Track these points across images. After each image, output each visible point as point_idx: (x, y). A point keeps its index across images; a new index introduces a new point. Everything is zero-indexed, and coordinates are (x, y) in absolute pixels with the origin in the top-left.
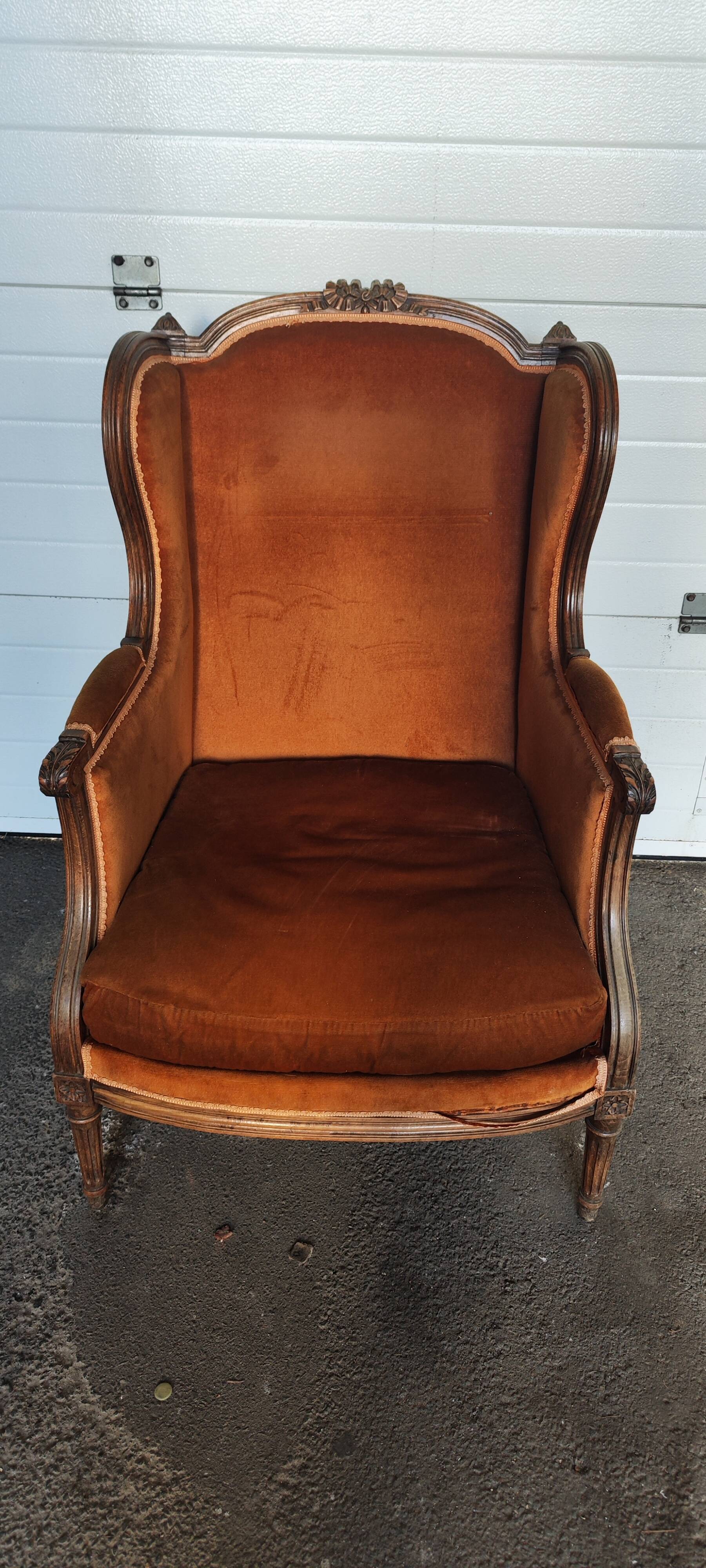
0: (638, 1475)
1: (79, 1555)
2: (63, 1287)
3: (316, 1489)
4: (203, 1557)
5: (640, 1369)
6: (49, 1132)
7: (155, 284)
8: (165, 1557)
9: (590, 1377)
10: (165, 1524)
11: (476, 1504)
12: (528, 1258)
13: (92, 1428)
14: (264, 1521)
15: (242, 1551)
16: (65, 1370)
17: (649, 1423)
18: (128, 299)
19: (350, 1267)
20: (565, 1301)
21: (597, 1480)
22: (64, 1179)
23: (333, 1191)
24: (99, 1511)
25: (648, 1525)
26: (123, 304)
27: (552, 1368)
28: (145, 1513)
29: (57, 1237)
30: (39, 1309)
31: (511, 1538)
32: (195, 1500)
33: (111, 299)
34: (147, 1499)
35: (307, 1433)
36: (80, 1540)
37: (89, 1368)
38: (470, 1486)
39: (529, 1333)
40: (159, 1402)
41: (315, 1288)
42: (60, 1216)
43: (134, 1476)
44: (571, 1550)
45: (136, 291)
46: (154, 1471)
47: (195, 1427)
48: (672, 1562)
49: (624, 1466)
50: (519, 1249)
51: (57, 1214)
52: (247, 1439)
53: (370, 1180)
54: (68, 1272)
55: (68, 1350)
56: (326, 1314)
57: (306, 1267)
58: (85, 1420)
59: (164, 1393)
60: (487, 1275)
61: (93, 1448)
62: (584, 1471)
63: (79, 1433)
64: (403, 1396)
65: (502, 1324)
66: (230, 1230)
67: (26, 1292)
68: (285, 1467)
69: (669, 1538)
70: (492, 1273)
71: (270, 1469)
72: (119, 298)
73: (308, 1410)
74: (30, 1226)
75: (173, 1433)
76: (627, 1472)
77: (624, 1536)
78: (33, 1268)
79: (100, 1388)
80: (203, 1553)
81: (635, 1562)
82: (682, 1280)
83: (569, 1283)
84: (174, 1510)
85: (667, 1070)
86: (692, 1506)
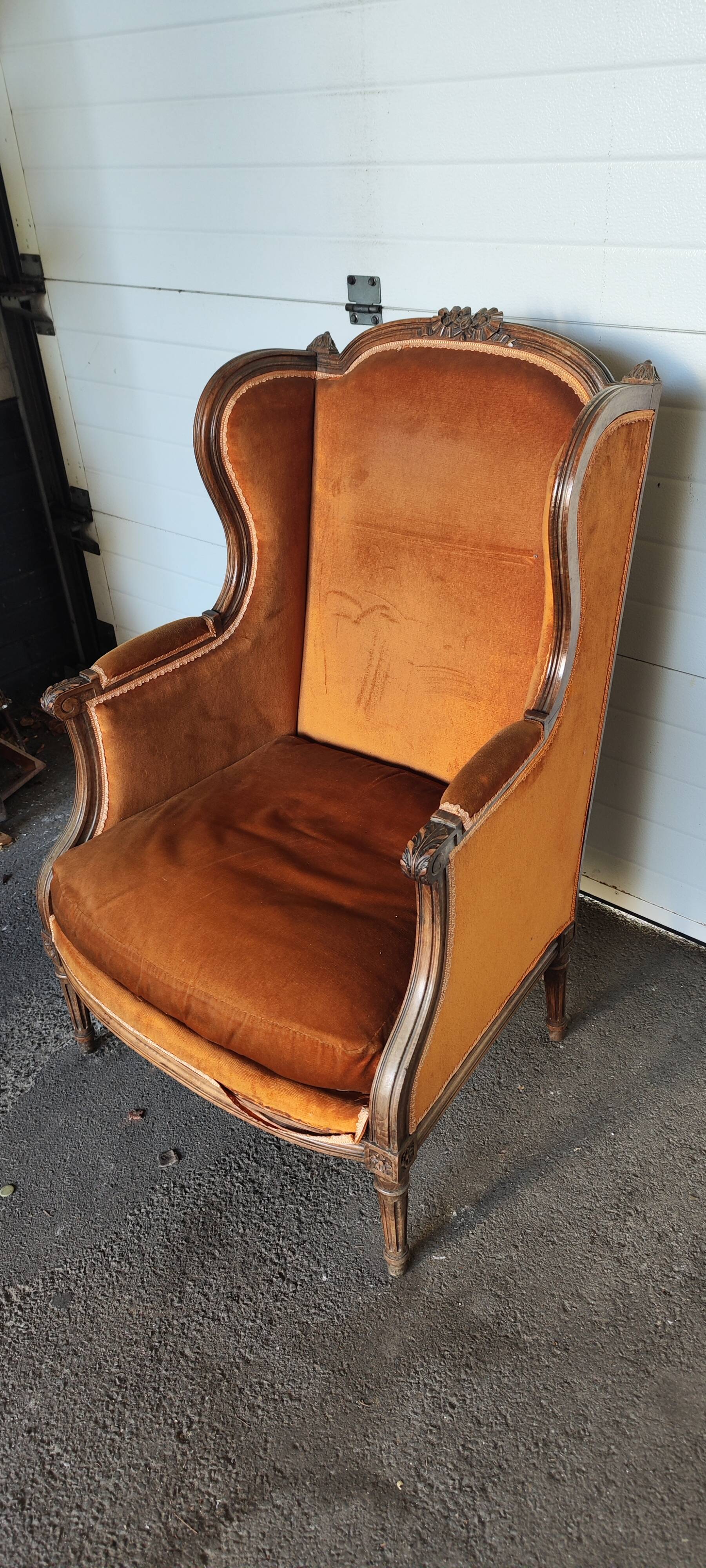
0: (216, 1476)
2: (22, 1091)
3: (20, 1313)
5: (304, 1408)
7: (377, 302)
9: (261, 1384)
11: (94, 1401)
12: (315, 1269)
17: (265, 1449)
19: (187, 1189)
21: (184, 1454)
23: (233, 1130)
25: (184, 1513)
27: (242, 1358)
29: (48, 1058)
31: (91, 1440)
35: (51, 1276)
38: (102, 1387)
39: (254, 1321)
41: (153, 1188)
44: (117, 1481)
48: (171, 1551)
49: (213, 1462)
50: (314, 1258)
52: (18, 1253)
54: (33, 1083)
56: (140, 1210)
57: (161, 1171)
59: (6, 1192)
60: (271, 1260)
62: (183, 1441)
64: (127, 1297)
65: (243, 1301)
66: (141, 1115)
68: (19, 1286)
69: (188, 1535)
70: (276, 1261)
72: (352, 313)
73: (66, 1263)
74: (42, 1042)
76: (210, 1468)
77: (160, 1505)
78: (19, 1069)
81: (147, 1527)
83: (324, 1309)
86: (228, 1531)
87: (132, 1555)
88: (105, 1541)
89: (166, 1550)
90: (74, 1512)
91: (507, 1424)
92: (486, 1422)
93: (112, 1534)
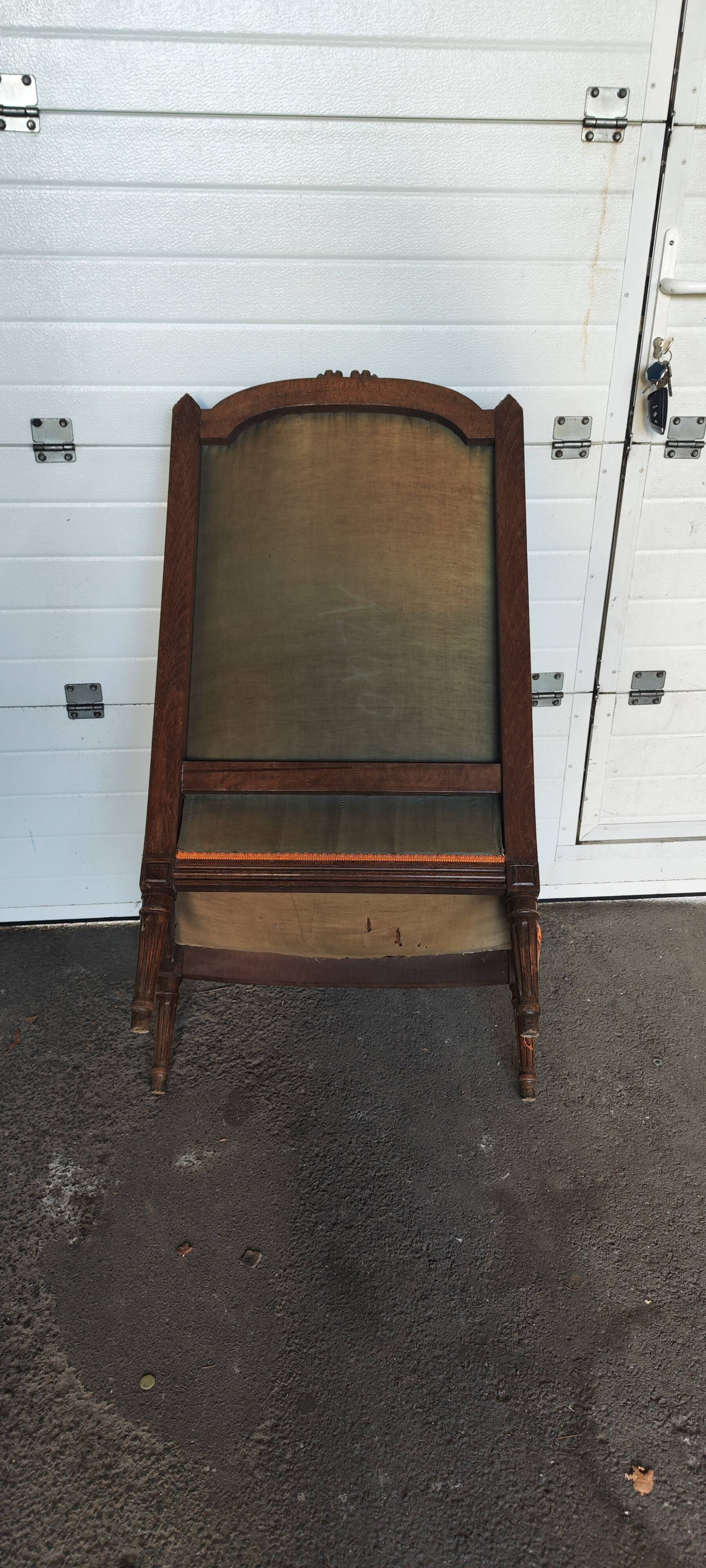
0: (551, 1396)
1: (91, 1518)
2: (48, 1309)
3: (287, 1441)
4: (198, 1505)
5: (545, 1316)
6: (17, 1183)
7: (69, 441)
8: (165, 1510)
9: (506, 1327)
10: (162, 1484)
11: (421, 1436)
12: (447, 1240)
13: (89, 1418)
14: (246, 1471)
15: (230, 1496)
16: (59, 1376)
17: (556, 1356)
18: (46, 453)
19: (297, 1264)
20: (481, 1270)
21: (517, 1405)
22: (36, 1220)
23: (276, 1204)
24: (104, 1482)
25: (560, 1433)
26: (42, 458)
27: (474, 1324)
28: (144, 1479)
29: (36, 1269)
30: (29, 1329)
31: (451, 1457)
32: (185, 1463)
33: (31, 454)
34: (144, 1468)
35: (275, 1399)
36: (91, 1506)
37: (80, 1371)
38: (415, 1423)
39: (452, 1300)
40: (145, 1391)
41: (269, 1284)
42: (37, 1251)
43: (131, 1451)
44: (501, 1460)
45: (53, 447)
46: (147, 1445)
47: (179, 1407)
48: (581, 1458)
49: (538, 1392)
50: (438, 1234)
51: (34, 1249)
52: (224, 1410)
53: (307, 1193)
54: (50, 1296)
55: (59, 1359)
56: (280, 1305)
57: (260, 1268)
58: (82, 1413)
59: (148, 1383)
60: (414, 1258)
61: (92, 1434)
62: (506, 1399)
63: (78, 1424)
64: (352, 1361)
65: (430, 1295)
66: (190, 1246)
67: (15, 1317)
68: (259, 1428)
69: (578, 1440)
70: (418, 1255)
71: (247, 1431)
72: (38, 453)
73: (274, 1381)
74: (11, 1262)
75: (160, 1413)
76: (541, 1396)
77: (542, 1444)
78: (19, 1296)
79: (92, 1386)
80: (198, 1502)
81: (552, 1462)
82: (574, 1244)
83: (483, 1256)
84: (168, 1472)
85: (550, 1078)
86: (594, 1414)
87: (566, 1484)
88: (540, 1495)
89: (579, 1461)
90: (501, 1503)
91: (646, 1228)
92: (636, 1237)
93: (538, 1487)
